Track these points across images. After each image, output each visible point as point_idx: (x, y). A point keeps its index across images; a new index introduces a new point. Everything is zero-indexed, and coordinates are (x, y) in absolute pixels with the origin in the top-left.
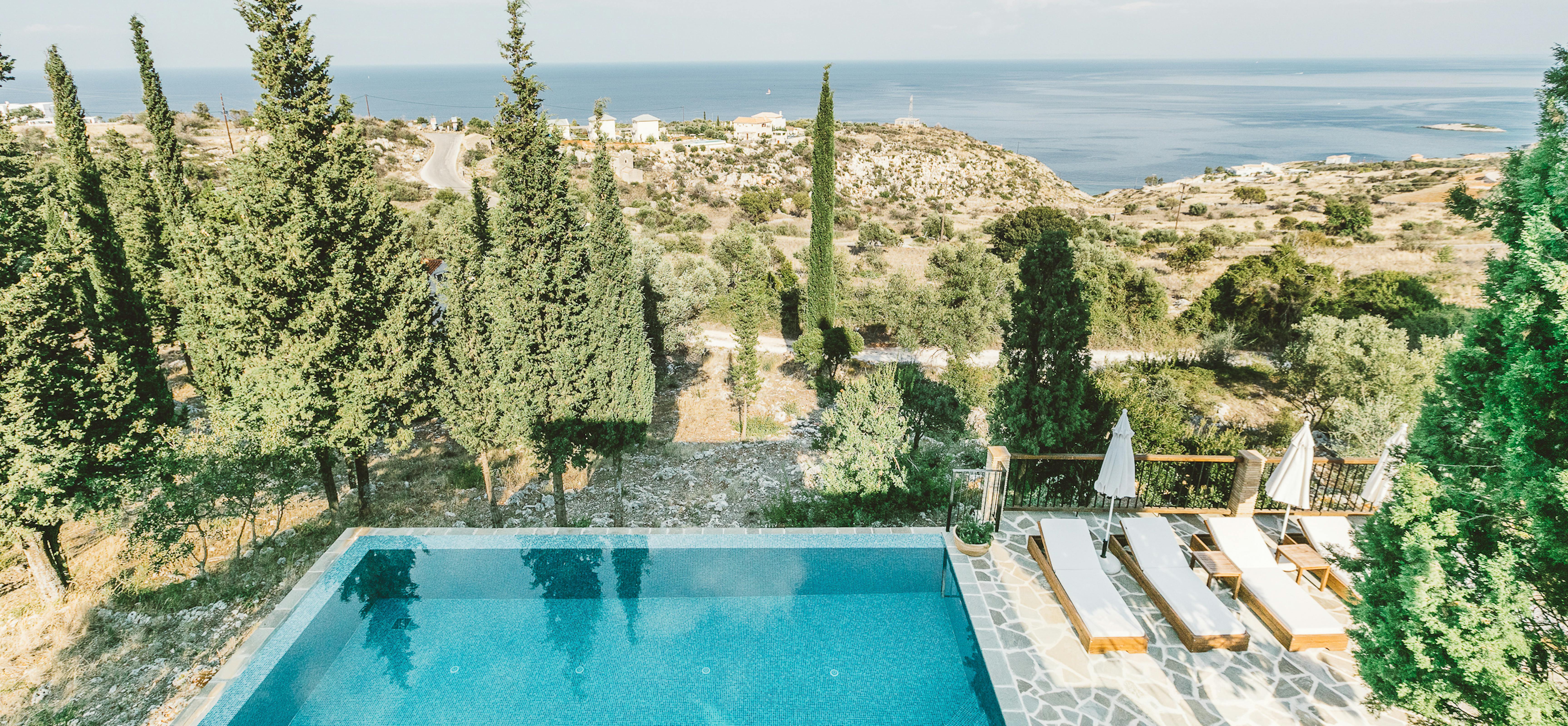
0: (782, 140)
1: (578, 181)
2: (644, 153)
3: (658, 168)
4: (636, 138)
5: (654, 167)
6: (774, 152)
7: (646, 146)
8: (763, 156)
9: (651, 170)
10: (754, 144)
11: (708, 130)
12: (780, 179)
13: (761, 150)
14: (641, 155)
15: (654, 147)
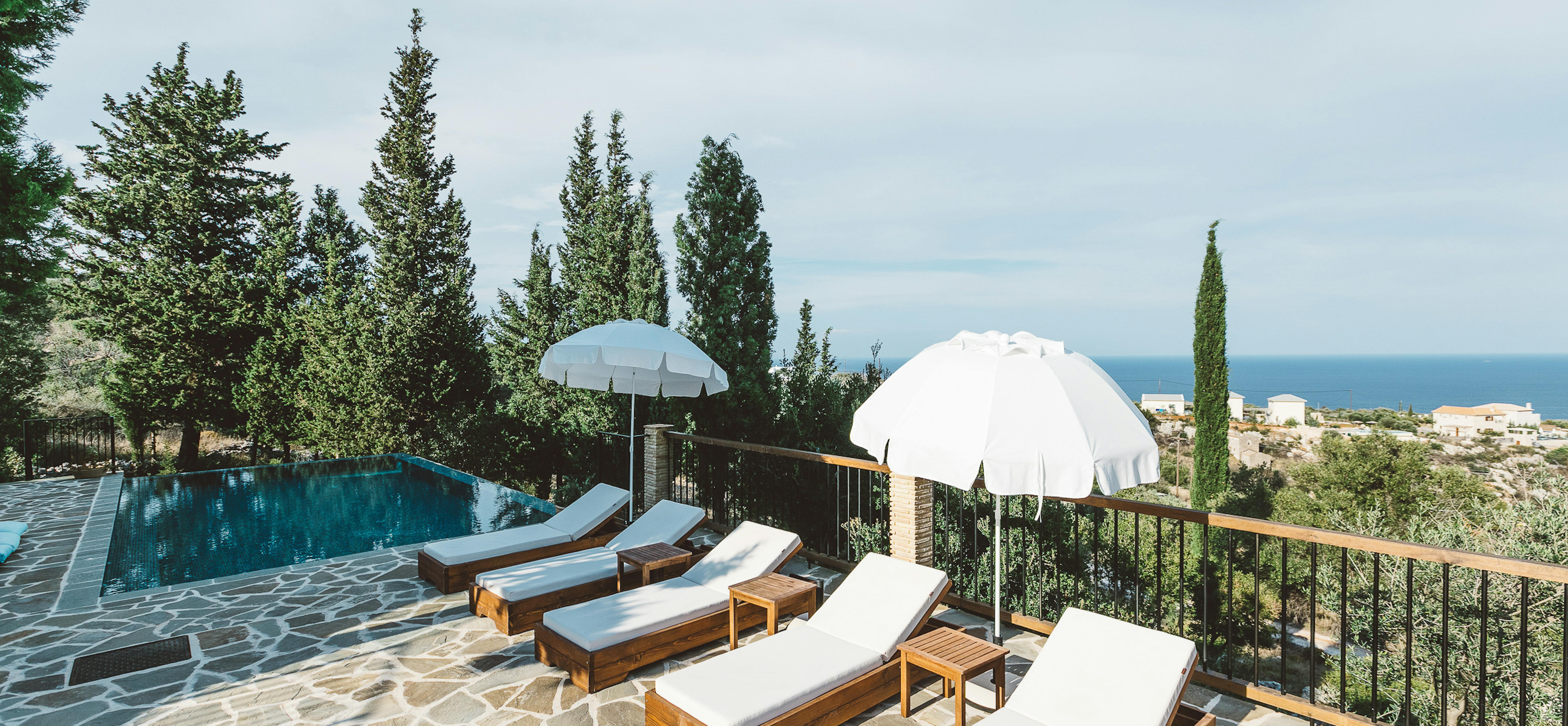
0: (1526, 440)
1: (1182, 458)
2: (1278, 438)
3: (1297, 456)
4: (1271, 420)
5: (1289, 454)
6: (1506, 456)
7: (1283, 430)
8: (1480, 456)
9: (1286, 457)
10: (1469, 442)
11: (1385, 419)
12: (1513, 492)
13: (1480, 449)
14: (1272, 438)
15: (1295, 432)
